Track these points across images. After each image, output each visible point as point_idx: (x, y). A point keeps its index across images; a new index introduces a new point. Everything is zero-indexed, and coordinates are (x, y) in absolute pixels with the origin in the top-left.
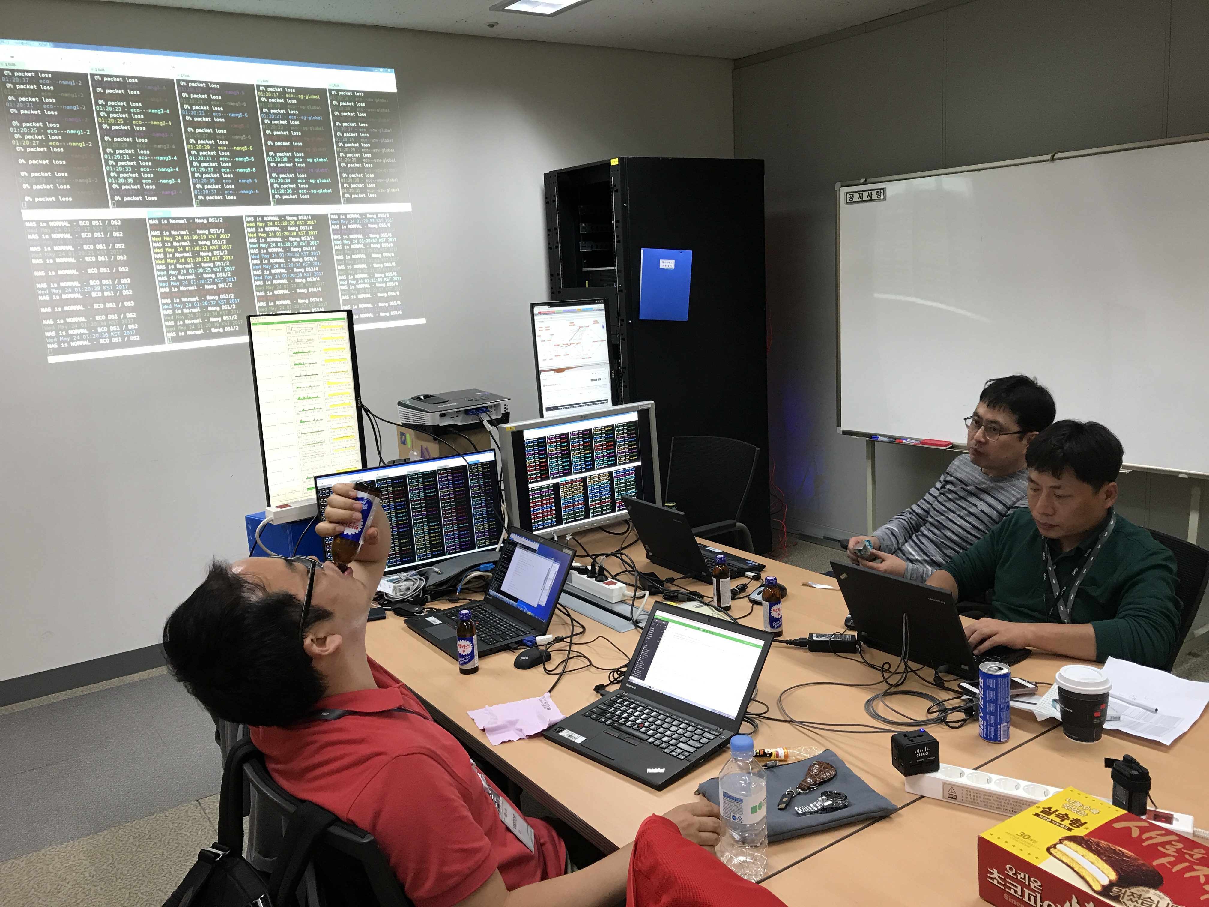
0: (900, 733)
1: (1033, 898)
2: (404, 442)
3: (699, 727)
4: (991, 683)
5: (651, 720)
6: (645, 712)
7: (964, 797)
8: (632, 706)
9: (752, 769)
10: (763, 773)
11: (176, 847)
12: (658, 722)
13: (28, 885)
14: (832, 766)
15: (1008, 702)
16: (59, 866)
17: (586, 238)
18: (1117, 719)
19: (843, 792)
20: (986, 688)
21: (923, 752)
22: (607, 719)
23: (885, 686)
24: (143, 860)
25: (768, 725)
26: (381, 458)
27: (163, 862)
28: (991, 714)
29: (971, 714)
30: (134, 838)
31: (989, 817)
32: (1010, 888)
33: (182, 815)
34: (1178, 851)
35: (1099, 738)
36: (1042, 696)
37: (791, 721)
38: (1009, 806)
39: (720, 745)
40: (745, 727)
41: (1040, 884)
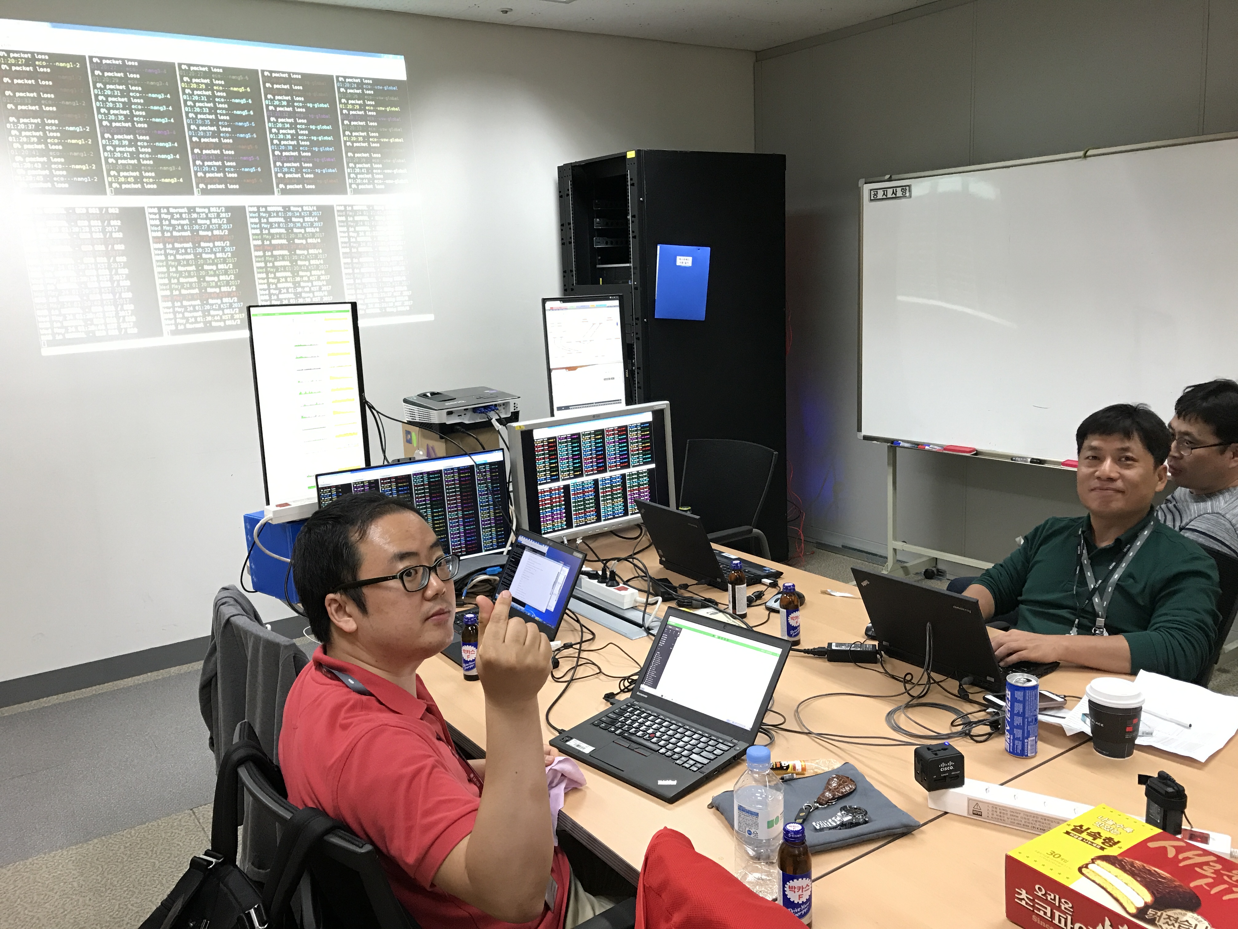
0: (923, 746)
1: (1063, 920)
2: (409, 441)
3: (713, 738)
4: (1019, 695)
5: (663, 729)
6: (657, 721)
7: (990, 813)
8: (643, 716)
9: (769, 782)
10: (780, 786)
11: (169, 858)
12: (670, 732)
13: (14, 895)
14: (851, 780)
15: (1036, 716)
16: (47, 876)
17: (601, 233)
18: (1150, 734)
19: (863, 807)
20: (1014, 700)
21: (947, 767)
22: (617, 728)
23: (906, 698)
24: (134, 870)
25: (784, 737)
26: (385, 456)
27: (155, 873)
28: (1018, 727)
29: (996, 727)
30: (125, 847)
31: (1017, 835)
32: (1039, 910)
33: (175, 824)
34: (1216, 872)
35: (1130, 754)
36: (1071, 710)
37: (809, 733)
38: (1038, 823)
39: (734, 758)
40: (761, 738)
41: (1070, 905)
